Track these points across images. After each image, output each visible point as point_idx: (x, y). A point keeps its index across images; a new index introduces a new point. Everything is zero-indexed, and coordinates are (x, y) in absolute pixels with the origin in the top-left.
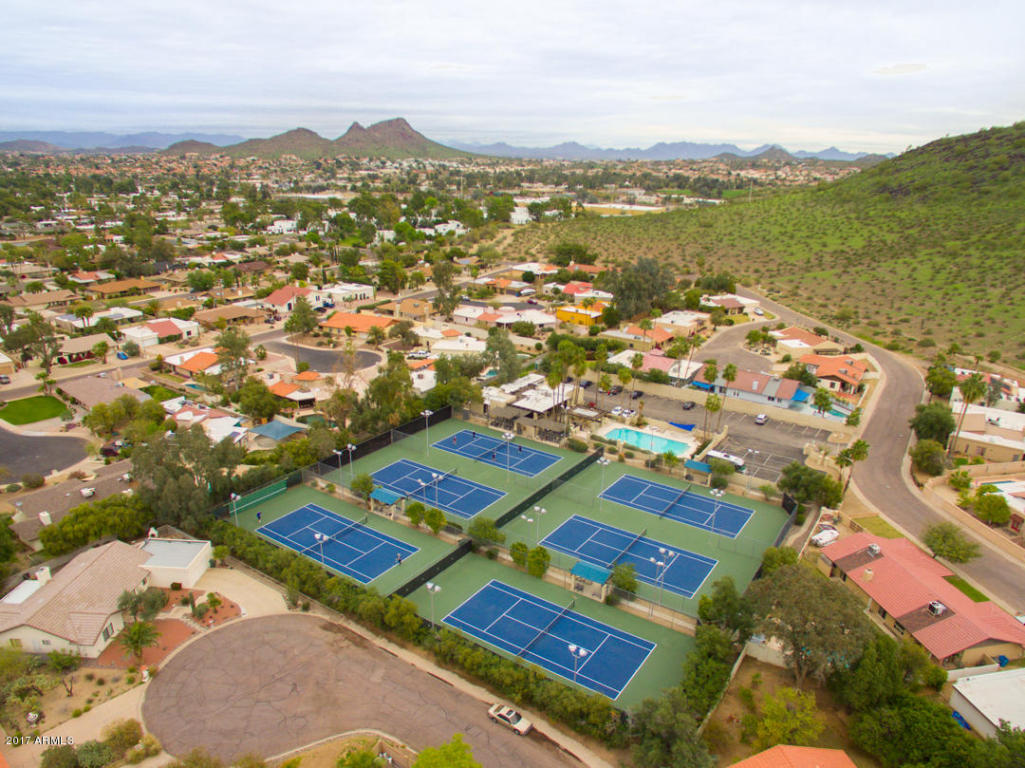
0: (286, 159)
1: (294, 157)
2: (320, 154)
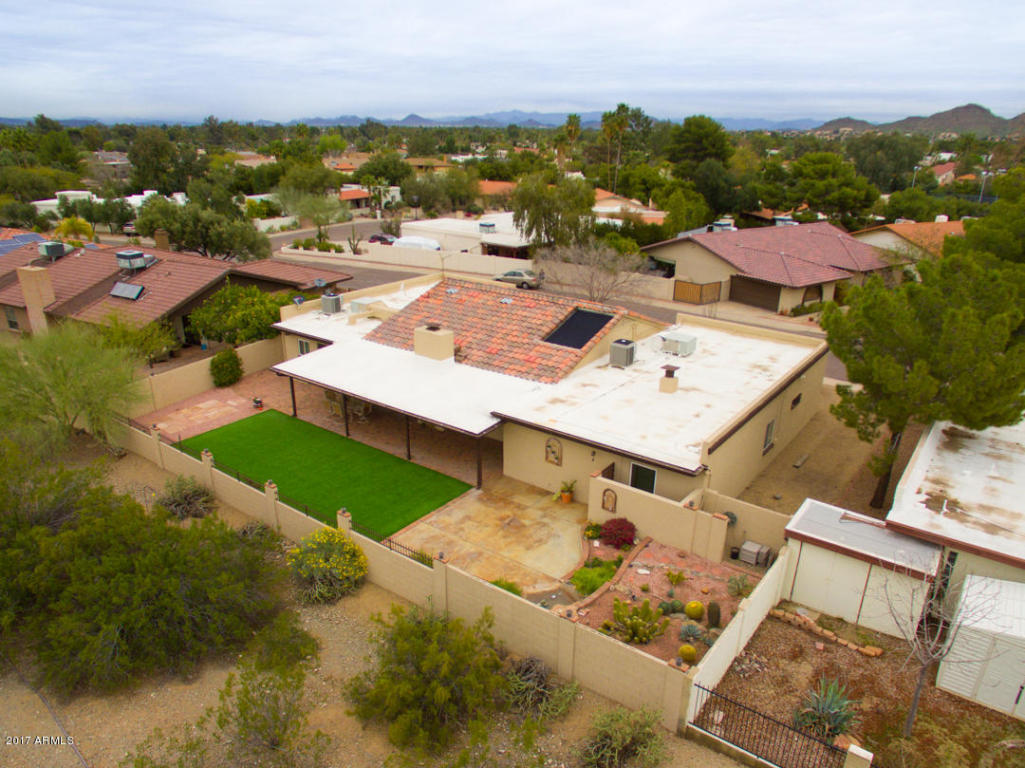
1: (953, 135)
2: (989, 132)
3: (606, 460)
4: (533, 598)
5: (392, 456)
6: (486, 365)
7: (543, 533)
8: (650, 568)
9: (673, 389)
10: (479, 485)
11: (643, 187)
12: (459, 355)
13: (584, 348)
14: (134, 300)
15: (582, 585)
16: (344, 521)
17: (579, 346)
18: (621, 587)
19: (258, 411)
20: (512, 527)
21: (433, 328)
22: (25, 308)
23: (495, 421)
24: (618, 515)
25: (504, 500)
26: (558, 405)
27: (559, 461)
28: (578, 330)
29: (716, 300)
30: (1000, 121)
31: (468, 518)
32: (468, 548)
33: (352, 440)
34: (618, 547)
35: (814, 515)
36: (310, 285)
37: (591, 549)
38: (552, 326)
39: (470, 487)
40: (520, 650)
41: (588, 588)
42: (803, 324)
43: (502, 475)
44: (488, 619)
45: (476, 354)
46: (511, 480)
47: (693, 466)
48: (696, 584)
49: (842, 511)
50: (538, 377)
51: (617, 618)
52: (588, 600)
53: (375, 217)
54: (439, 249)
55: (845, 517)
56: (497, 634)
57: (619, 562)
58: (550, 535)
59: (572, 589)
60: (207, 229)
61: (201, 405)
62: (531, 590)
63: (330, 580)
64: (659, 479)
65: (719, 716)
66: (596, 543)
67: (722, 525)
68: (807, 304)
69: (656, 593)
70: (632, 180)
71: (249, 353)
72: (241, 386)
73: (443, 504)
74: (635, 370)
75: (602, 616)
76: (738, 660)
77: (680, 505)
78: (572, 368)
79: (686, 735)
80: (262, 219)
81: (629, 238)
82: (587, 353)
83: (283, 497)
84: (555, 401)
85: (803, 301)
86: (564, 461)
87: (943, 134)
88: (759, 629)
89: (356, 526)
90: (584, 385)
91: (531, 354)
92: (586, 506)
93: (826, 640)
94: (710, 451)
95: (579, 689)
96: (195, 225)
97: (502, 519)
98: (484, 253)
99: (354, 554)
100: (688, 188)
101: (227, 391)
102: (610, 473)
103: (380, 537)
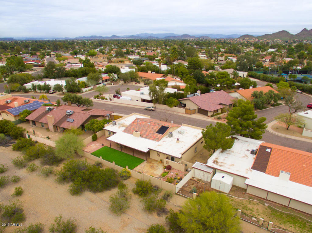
0: (276, 40)
1: (279, 40)
2: (289, 39)
3: (167, 156)
4: (156, 178)
5: (130, 155)
6: (146, 138)
7: (157, 168)
8: (173, 173)
9: (179, 143)
10: (146, 160)
11: (181, 74)
12: (141, 136)
13: (164, 134)
14: (72, 122)
15: (163, 176)
16: (127, 167)
17: (163, 134)
18: (169, 176)
19: (103, 146)
20: (152, 167)
21: (136, 132)
22: (48, 124)
23: (149, 150)
24: (169, 165)
25: (150, 162)
26: (159, 146)
27: (159, 156)
28: (163, 130)
29: (195, 113)
30: (292, 35)
31: (145, 166)
32: (145, 171)
33: (122, 152)
34: (169, 170)
35: (197, 164)
36: (106, 115)
37: (165, 170)
38: (158, 130)
39: (144, 160)
40: (154, 185)
41: (164, 176)
42: (213, 119)
43: (150, 158)
44: (150, 180)
45: (144, 136)
46: (151, 159)
47: (180, 157)
48: (180, 175)
49: (201, 164)
50: (155, 140)
51: (168, 180)
52: (164, 178)
53: (112, 85)
54: (131, 100)
55: (201, 165)
56: (151, 182)
57: (169, 172)
58: (158, 168)
59: (162, 176)
60: (79, 100)
61: (92, 145)
62: (156, 177)
63: (126, 176)
64: (175, 159)
65: (181, 192)
66: (165, 169)
67: (184, 166)
68: (214, 114)
69: (174, 176)
70: (178, 72)
71: (98, 134)
72: (98, 140)
73: (140, 163)
74: (173, 138)
75: (166, 180)
76: (184, 185)
77: (178, 163)
78: (161, 138)
79: (176, 194)
80: (84, 88)
81: (175, 99)
82: (164, 135)
83: (116, 164)
84: (159, 145)
85: (214, 113)
86: (160, 155)
87: (275, 39)
88: (188, 181)
89: (129, 168)
90: (164, 142)
91: (154, 136)
92: (164, 163)
93: (198, 182)
94: (182, 155)
95: (162, 189)
96: (76, 99)
97: (151, 166)
98: (142, 101)
99: (129, 172)
100: (192, 78)
101: (95, 142)
102: (167, 158)
103: (132, 169)
